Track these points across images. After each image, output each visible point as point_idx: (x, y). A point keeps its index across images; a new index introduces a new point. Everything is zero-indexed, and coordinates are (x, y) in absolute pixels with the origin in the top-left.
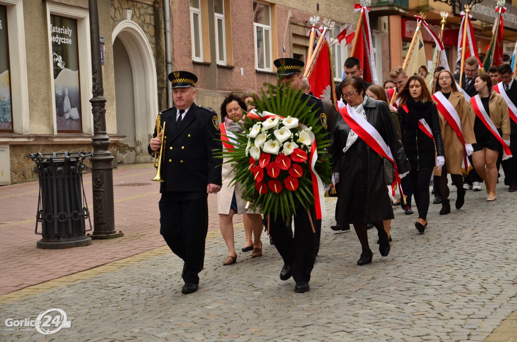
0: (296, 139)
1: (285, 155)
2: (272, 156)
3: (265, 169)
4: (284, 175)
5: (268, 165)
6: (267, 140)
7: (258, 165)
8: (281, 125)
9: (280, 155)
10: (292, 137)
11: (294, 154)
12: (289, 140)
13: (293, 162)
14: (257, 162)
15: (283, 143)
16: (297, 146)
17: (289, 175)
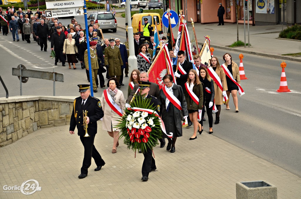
0: (147, 122)
1: (142, 129)
2: (137, 129)
3: (134, 134)
4: (142, 137)
6: (135, 122)
7: (131, 132)
8: (141, 116)
9: (140, 129)
10: (145, 122)
11: (146, 129)
13: (145, 132)
14: (131, 131)
15: (142, 124)
16: (147, 125)
17: (144, 137)
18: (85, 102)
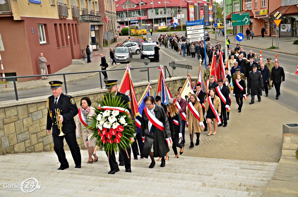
0: (118, 121)
1: (114, 129)
2: (108, 130)
3: (105, 135)
4: (114, 137)
5: (106, 134)
6: (105, 122)
8: (111, 115)
9: (112, 129)
10: (116, 121)
11: (118, 128)
12: (115, 122)
13: (117, 132)
14: (101, 132)
15: (113, 124)
16: (119, 124)
17: (116, 137)
18: (57, 100)
